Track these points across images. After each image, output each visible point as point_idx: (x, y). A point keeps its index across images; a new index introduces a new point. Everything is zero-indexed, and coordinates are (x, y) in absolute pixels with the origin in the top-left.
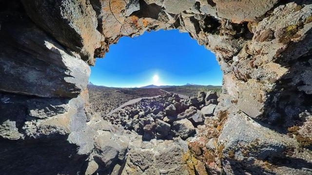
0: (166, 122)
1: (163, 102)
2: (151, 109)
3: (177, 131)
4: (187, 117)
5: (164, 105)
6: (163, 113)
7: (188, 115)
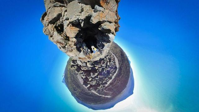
0: (97, 67)
1: (101, 79)
2: (107, 69)
3: (92, 63)
4: (87, 67)
5: (99, 77)
6: (99, 70)
7: (86, 68)
